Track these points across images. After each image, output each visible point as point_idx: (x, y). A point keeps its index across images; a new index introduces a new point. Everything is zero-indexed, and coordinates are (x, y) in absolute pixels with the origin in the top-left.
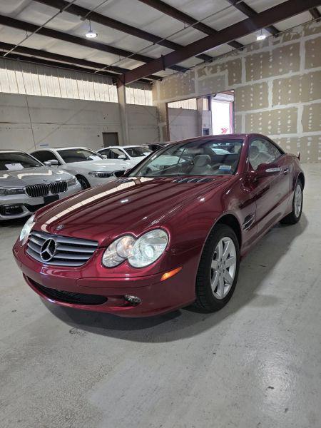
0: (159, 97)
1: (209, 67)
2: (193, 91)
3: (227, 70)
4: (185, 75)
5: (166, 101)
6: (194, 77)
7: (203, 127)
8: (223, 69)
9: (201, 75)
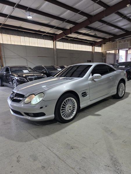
0: (103, 49)
1: (123, 40)
2: (117, 48)
3: (129, 41)
4: (114, 42)
5: (106, 50)
6: (117, 43)
7: (116, 59)
8: (128, 41)
9: (120, 43)
